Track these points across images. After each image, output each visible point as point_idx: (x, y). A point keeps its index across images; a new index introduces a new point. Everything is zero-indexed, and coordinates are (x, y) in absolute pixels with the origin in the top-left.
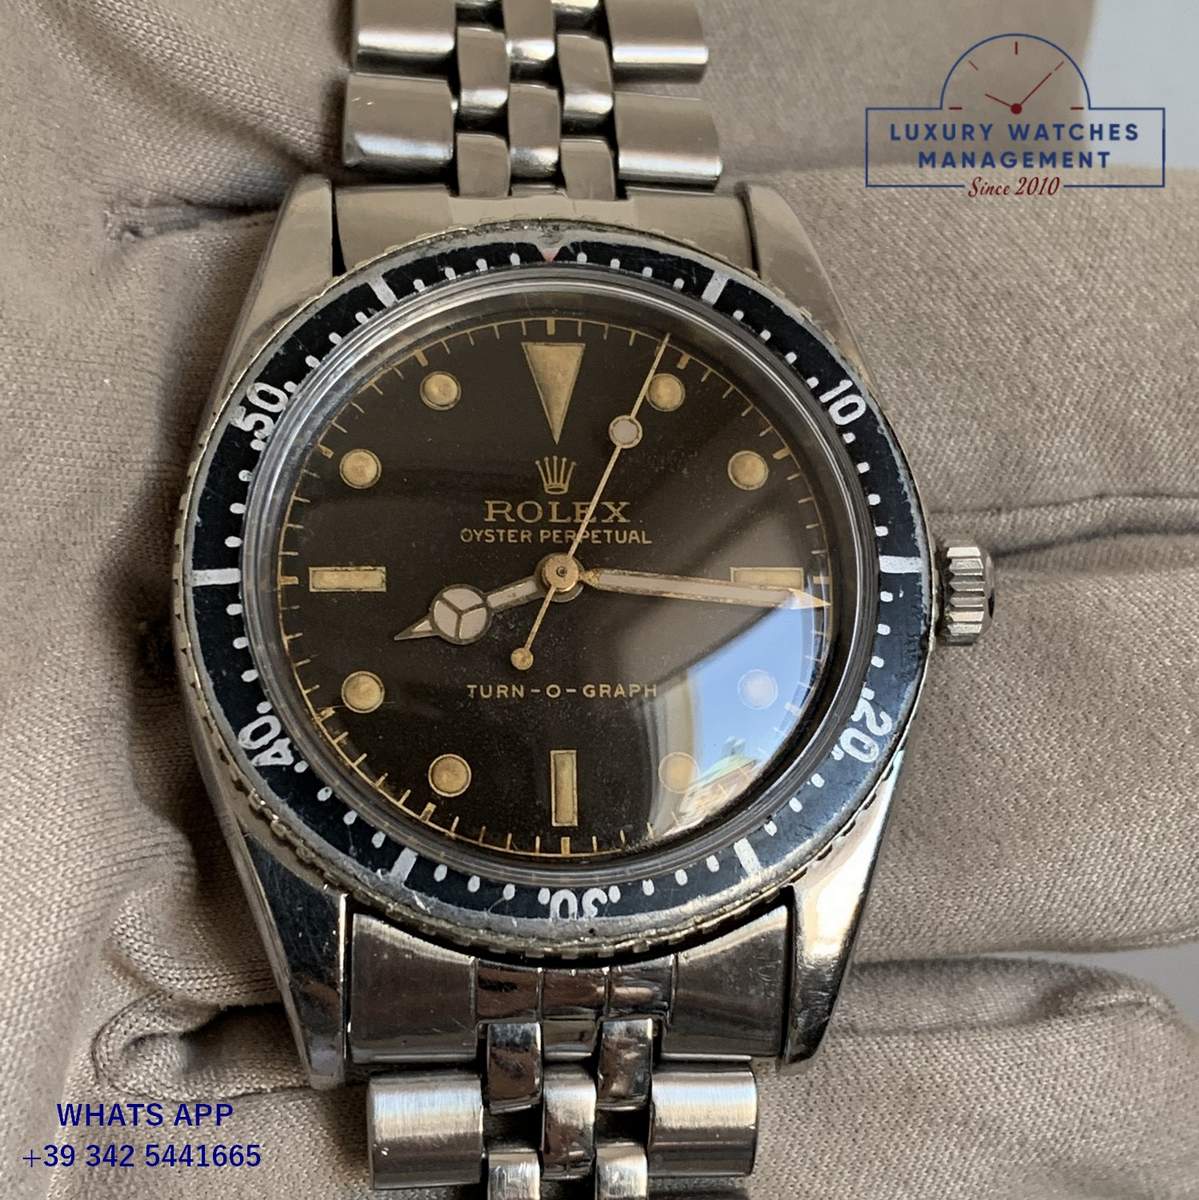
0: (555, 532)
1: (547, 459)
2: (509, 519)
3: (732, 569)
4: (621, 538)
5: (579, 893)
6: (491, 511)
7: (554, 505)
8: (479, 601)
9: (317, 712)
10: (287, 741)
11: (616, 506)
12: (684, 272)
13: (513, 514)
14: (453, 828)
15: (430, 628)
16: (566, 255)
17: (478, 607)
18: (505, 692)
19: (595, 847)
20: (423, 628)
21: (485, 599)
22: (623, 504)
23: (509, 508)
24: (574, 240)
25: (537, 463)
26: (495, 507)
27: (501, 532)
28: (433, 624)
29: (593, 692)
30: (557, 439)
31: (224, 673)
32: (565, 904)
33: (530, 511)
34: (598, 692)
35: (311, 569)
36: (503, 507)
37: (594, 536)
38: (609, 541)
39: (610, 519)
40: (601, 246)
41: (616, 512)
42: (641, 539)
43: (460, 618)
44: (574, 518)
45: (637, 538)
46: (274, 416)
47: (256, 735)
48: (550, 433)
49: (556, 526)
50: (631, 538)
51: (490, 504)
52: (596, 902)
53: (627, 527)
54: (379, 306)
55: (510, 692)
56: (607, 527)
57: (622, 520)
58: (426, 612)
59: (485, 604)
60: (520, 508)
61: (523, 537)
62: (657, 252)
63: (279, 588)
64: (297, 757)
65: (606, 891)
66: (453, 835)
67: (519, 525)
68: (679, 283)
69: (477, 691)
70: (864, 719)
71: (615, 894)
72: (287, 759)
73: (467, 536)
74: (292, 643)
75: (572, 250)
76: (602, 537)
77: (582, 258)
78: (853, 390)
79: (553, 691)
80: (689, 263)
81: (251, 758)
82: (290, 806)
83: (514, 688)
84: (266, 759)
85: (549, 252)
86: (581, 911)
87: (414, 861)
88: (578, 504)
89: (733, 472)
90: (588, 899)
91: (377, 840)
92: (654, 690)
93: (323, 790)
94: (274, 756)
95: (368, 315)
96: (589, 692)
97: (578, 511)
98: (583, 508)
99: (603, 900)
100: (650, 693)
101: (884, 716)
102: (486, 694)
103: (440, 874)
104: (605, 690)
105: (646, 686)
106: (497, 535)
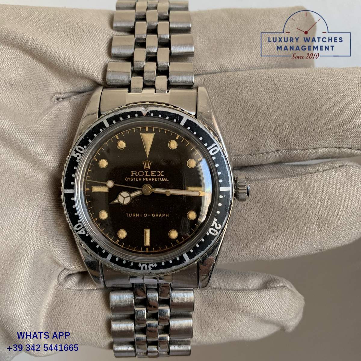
0: (147, 178)
1: (145, 161)
2: (136, 175)
3: (187, 187)
4: (162, 180)
5: (148, 265)
6: (132, 174)
7: (147, 172)
8: (129, 195)
9: (94, 219)
10: (84, 229)
11: (161, 172)
12: (176, 117)
13: (137, 174)
14: (123, 245)
15: (117, 201)
16: (148, 114)
17: (128, 196)
18: (135, 215)
19: (154, 250)
20: (116, 201)
22: (162, 172)
23: (136, 172)
24: (150, 110)
25: (143, 162)
26: (133, 172)
27: (134, 178)
28: (118, 200)
30: (147, 156)
31: (71, 213)
32: (144, 267)
33: (141, 174)
34: (155, 215)
35: (92, 187)
36: (135, 172)
37: (155, 179)
38: (159, 180)
39: (159, 175)
40: (157, 111)
41: (161, 174)
42: (166, 179)
43: (124, 199)
44: (151, 175)
45: (165, 180)
46: (82, 154)
47: (78, 227)
48: (146, 155)
51: (132, 172)
52: (151, 267)
53: (163, 177)
54: (105, 127)
55: (136, 215)
56: (159, 177)
57: (162, 175)
58: (116, 197)
59: (130, 196)
60: (139, 173)
61: (139, 179)
62: (170, 112)
63: (86, 191)
64: (86, 232)
65: (154, 264)
66: (123, 247)
67: (139, 177)
68: (175, 120)
69: (128, 215)
70: (214, 225)
71: (156, 265)
72: (84, 233)
73: (127, 179)
74: (88, 203)
75: (150, 113)
76: (157, 179)
77: (152, 115)
78: (216, 146)
79: (145, 215)
80: (178, 115)
81: (77, 232)
82: (85, 243)
83: (137, 214)
84: (80, 232)
85: (144, 113)
86: (148, 269)
87: (111, 256)
88: (152, 172)
89: (188, 165)
90: (149, 266)
91: (104, 251)
92: (168, 215)
93: (92, 240)
94: (81, 232)
95: (103, 129)
96: (153, 215)
97: (152, 173)
98: (153, 173)
99: (153, 266)
100: (167, 216)
101: (219, 225)
102: (130, 215)
103: (117, 259)
104: (157, 215)
105: (166, 214)
106: (133, 179)
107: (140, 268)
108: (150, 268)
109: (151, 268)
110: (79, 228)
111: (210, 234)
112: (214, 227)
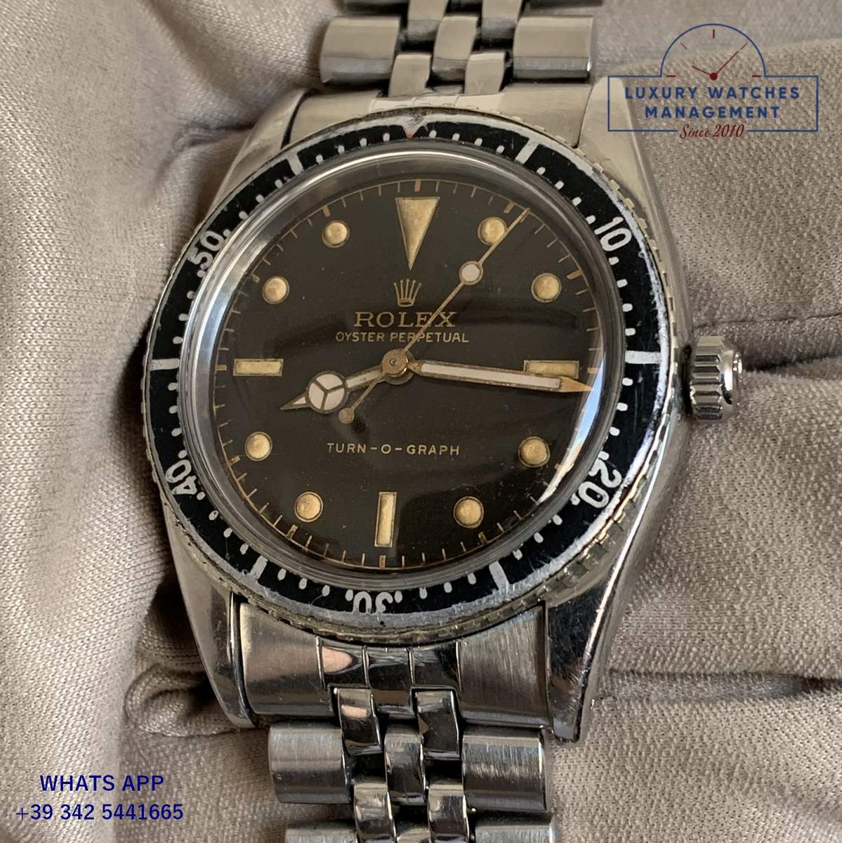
0: (401, 334)
1: (402, 281)
2: (371, 325)
3: (525, 362)
4: (447, 338)
5: (374, 595)
6: (359, 319)
7: (403, 315)
8: (340, 383)
9: (229, 459)
10: (194, 478)
11: (446, 315)
12: (505, 140)
14: (307, 545)
15: (305, 402)
16: (422, 132)
17: (338, 387)
18: (353, 449)
19: (403, 564)
20: (302, 401)
21: (344, 381)
22: (452, 313)
23: (372, 316)
24: (429, 121)
25: (395, 284)
26: (362, 316)
27: (364, 334)
28: (308, 400)
29: (414, 450)
30: (411, 267)
31: (162, 430)
32: (363, 602)
33: (385, 319)
34: (417, 451)
35: (236, 360)
36: (367, 316)
37: (428, 337)
38: (438, 340)
39: (441, 324)
40: (448, 124)
41: (447, 320)
42: (461, 338)
43: (326, 395)
44: (415, 323)
45: (458, 338)
46: (214, 253)
47: (176, 473)
48: (408, 262)
49: (403, 329)
50: (454, 338)
51: (359, 314)
52: (385, 602)
53: (453, 331)
54: (291, 174)
55: (356, 450)
56: (439, 330)
57: (450, 325)
58: (303, 391)
59: (344, 386)
60: (379, 317)
61: (378, 337)
62: (488, 127)
63: (215, 373)
64: (200, 488)
65: (393, 594)
66: (307, 549)
67: (377, 329)
68: (500, 149)
69: (334, 447)
70: (599, 473)
71: (399, 598)
72: (193, 491)
73: (340, 337)
74: (217, 410)
75: (426, 129)
76: (434, 337)
77: (433, 134)
78: (624, 224)
79: (386, 449)
80: (512, 134)
81: (172, 489)
82: (192, 523)
83: (359, 446)
84: (180, 490)
85: (411, 131)
86: (374, 608)
87: (265, 564)
88: (419, 314)
89: (534, 290)
90: (379, 600)
91: (244, 550)
92: (457, 450)
93: (213, 513)
94: (185, 488)
95: (284, 182)
96: (411, 449)
97: (419, 319)
98: (423, 316)
99: (390, 600)
100: (455, 453)
101: (616, 473)
102: (339, 450)
103: (281, 575)
104: (422, 449)
105: (452, 447)
106: (361, 336)
107: (348, 606)
108: (381, 608)
109: (384, 608)
110: (180, 477)
111: (582, 501)
112: (597, 479)
